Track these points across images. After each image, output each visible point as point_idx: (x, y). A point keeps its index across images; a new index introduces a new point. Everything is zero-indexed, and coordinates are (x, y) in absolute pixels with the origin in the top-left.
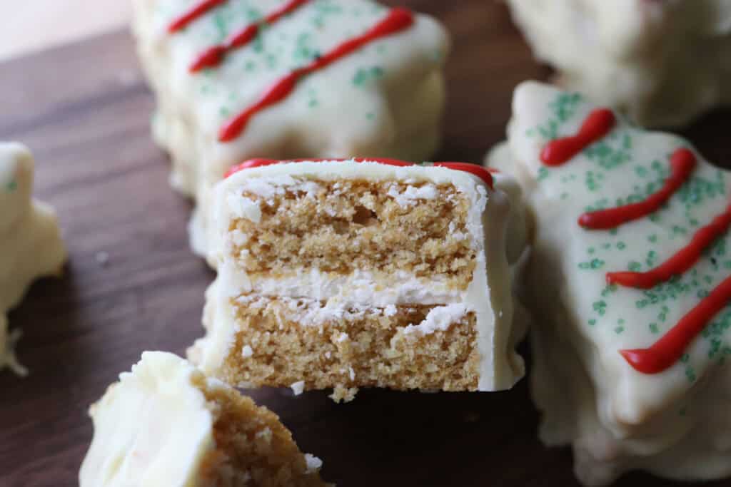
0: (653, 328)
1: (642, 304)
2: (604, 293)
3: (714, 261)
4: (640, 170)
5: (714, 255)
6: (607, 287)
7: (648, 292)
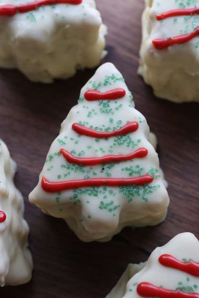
0: (59, 177)
1: (63, 166)
2: (56, 154)
3: (103, 169)
4: (111, 121)
5: (105, 167)
6: (58, 153)
7: (69, 164)
